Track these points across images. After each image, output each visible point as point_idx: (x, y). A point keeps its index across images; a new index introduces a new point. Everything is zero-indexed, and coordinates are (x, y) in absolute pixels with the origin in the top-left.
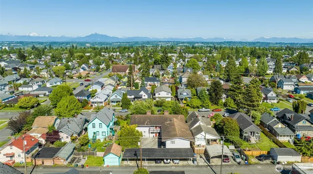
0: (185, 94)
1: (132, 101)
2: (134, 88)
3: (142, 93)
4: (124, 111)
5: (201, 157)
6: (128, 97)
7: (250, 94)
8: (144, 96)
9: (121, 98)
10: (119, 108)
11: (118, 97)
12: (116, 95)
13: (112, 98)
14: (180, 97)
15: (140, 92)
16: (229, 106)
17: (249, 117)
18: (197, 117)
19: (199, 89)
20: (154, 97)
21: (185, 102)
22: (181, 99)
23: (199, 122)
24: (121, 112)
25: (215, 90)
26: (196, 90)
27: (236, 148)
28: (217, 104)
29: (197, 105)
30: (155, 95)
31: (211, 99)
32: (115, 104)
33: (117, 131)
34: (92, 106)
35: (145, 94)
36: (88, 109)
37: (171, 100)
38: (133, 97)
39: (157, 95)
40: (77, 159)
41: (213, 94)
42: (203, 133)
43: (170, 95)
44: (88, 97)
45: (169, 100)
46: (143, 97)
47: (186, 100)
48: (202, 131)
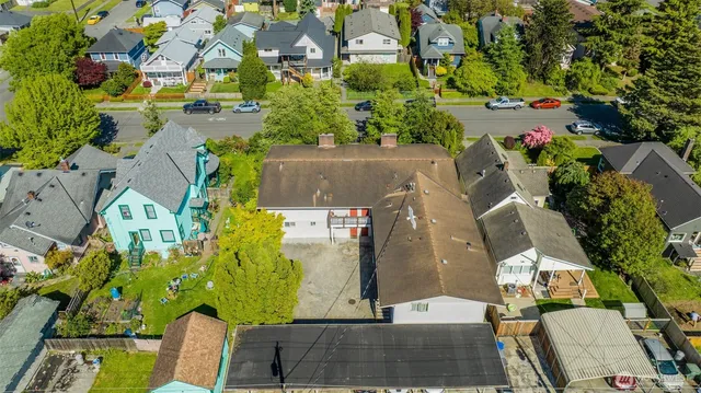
0: (443, 42)
1: (276, 67)
2: (282, 10)
3: (305, 41)
4: (250, 109)
5: (522, 355)
6: (262, 53)
7: (690, 68)
8: (313, 51)
9: (239, 59)
10: (233, 95)
11: (229, 54)
12: (220, 47)
13: (210, 56)
14: (426, 53)
15: (298, 38)
16: (584, 88)
17: (675, 155)
18: (501, 166)
19: (489, 22)
20: (343, 51)
21: (442, 70)
22: (429, 61)
23: (514, 195)
24: (238, 111)
25: (545, 33)
26: (478, 25)
27: (651, 314)
28: (544, 77)
29: (482, 84)
30: (345, 44)
31: (527, 62)
32: (221, 77)
33: (222, 208)
34: (148, 85)
35: (314, 46)
36: (135, 99)
37: (399, 59)
38: (275, 53)
39: (352, 45)
40: (62, 368)
41: (538, 46)
42: (532, 253)
43: (394, 45)
44: (136, 53)
45: (392, 59)
46: (310, 56)
47: (444, 62)
48: (529, 245)
